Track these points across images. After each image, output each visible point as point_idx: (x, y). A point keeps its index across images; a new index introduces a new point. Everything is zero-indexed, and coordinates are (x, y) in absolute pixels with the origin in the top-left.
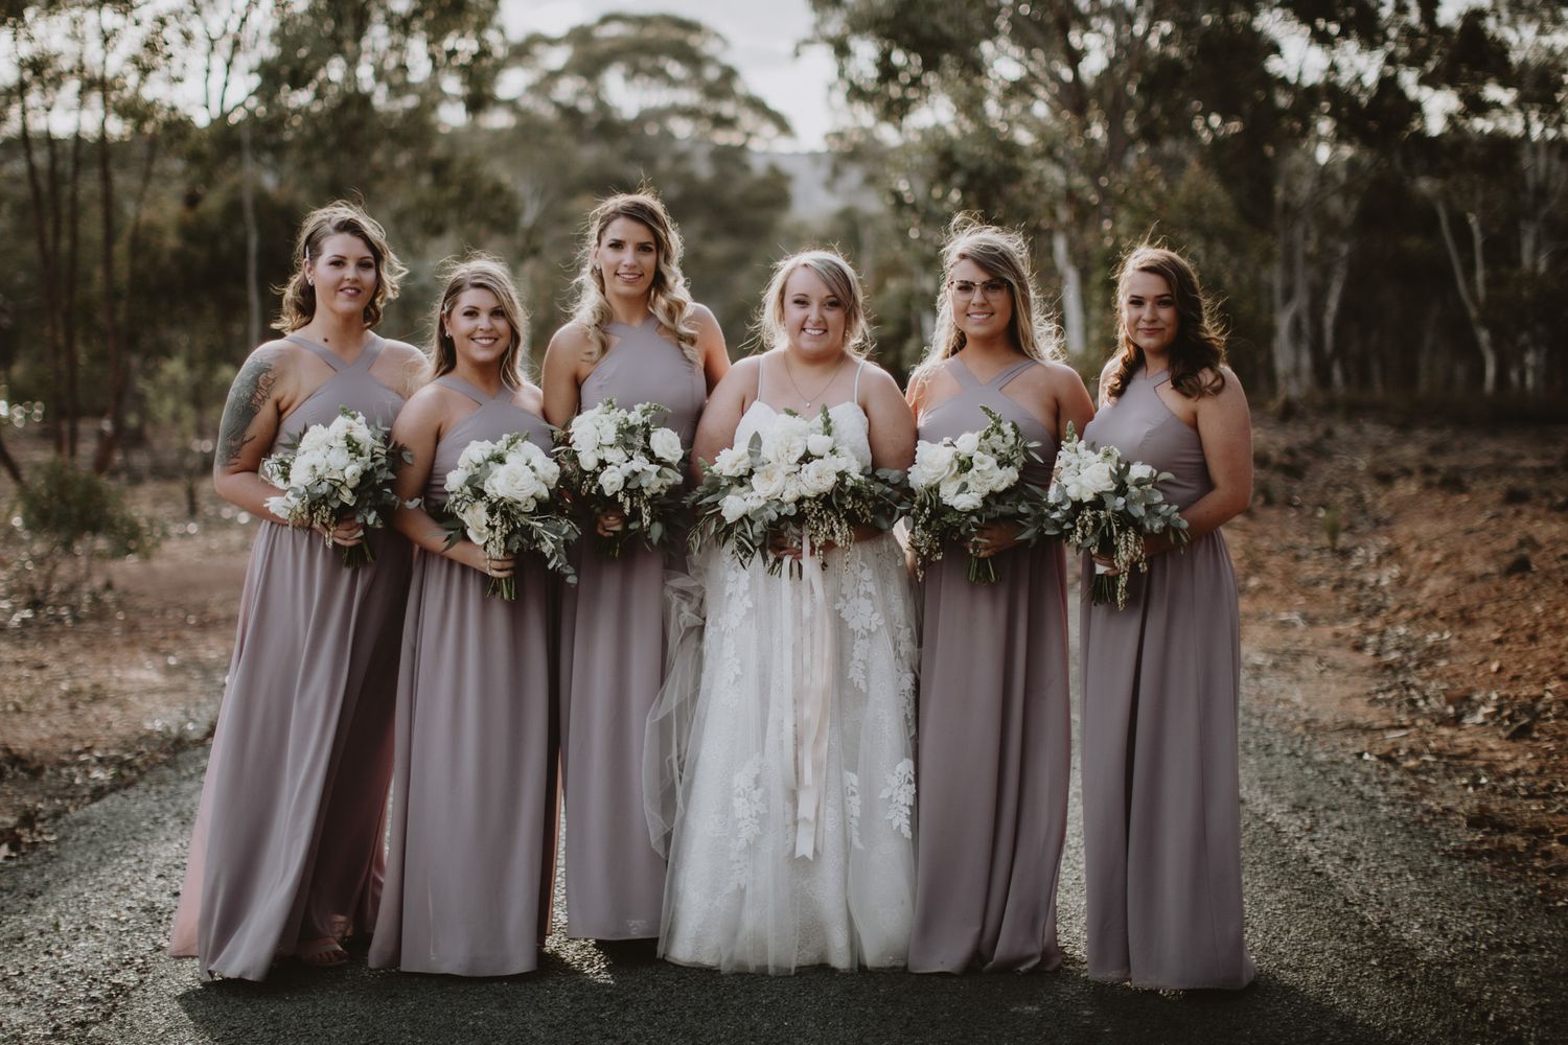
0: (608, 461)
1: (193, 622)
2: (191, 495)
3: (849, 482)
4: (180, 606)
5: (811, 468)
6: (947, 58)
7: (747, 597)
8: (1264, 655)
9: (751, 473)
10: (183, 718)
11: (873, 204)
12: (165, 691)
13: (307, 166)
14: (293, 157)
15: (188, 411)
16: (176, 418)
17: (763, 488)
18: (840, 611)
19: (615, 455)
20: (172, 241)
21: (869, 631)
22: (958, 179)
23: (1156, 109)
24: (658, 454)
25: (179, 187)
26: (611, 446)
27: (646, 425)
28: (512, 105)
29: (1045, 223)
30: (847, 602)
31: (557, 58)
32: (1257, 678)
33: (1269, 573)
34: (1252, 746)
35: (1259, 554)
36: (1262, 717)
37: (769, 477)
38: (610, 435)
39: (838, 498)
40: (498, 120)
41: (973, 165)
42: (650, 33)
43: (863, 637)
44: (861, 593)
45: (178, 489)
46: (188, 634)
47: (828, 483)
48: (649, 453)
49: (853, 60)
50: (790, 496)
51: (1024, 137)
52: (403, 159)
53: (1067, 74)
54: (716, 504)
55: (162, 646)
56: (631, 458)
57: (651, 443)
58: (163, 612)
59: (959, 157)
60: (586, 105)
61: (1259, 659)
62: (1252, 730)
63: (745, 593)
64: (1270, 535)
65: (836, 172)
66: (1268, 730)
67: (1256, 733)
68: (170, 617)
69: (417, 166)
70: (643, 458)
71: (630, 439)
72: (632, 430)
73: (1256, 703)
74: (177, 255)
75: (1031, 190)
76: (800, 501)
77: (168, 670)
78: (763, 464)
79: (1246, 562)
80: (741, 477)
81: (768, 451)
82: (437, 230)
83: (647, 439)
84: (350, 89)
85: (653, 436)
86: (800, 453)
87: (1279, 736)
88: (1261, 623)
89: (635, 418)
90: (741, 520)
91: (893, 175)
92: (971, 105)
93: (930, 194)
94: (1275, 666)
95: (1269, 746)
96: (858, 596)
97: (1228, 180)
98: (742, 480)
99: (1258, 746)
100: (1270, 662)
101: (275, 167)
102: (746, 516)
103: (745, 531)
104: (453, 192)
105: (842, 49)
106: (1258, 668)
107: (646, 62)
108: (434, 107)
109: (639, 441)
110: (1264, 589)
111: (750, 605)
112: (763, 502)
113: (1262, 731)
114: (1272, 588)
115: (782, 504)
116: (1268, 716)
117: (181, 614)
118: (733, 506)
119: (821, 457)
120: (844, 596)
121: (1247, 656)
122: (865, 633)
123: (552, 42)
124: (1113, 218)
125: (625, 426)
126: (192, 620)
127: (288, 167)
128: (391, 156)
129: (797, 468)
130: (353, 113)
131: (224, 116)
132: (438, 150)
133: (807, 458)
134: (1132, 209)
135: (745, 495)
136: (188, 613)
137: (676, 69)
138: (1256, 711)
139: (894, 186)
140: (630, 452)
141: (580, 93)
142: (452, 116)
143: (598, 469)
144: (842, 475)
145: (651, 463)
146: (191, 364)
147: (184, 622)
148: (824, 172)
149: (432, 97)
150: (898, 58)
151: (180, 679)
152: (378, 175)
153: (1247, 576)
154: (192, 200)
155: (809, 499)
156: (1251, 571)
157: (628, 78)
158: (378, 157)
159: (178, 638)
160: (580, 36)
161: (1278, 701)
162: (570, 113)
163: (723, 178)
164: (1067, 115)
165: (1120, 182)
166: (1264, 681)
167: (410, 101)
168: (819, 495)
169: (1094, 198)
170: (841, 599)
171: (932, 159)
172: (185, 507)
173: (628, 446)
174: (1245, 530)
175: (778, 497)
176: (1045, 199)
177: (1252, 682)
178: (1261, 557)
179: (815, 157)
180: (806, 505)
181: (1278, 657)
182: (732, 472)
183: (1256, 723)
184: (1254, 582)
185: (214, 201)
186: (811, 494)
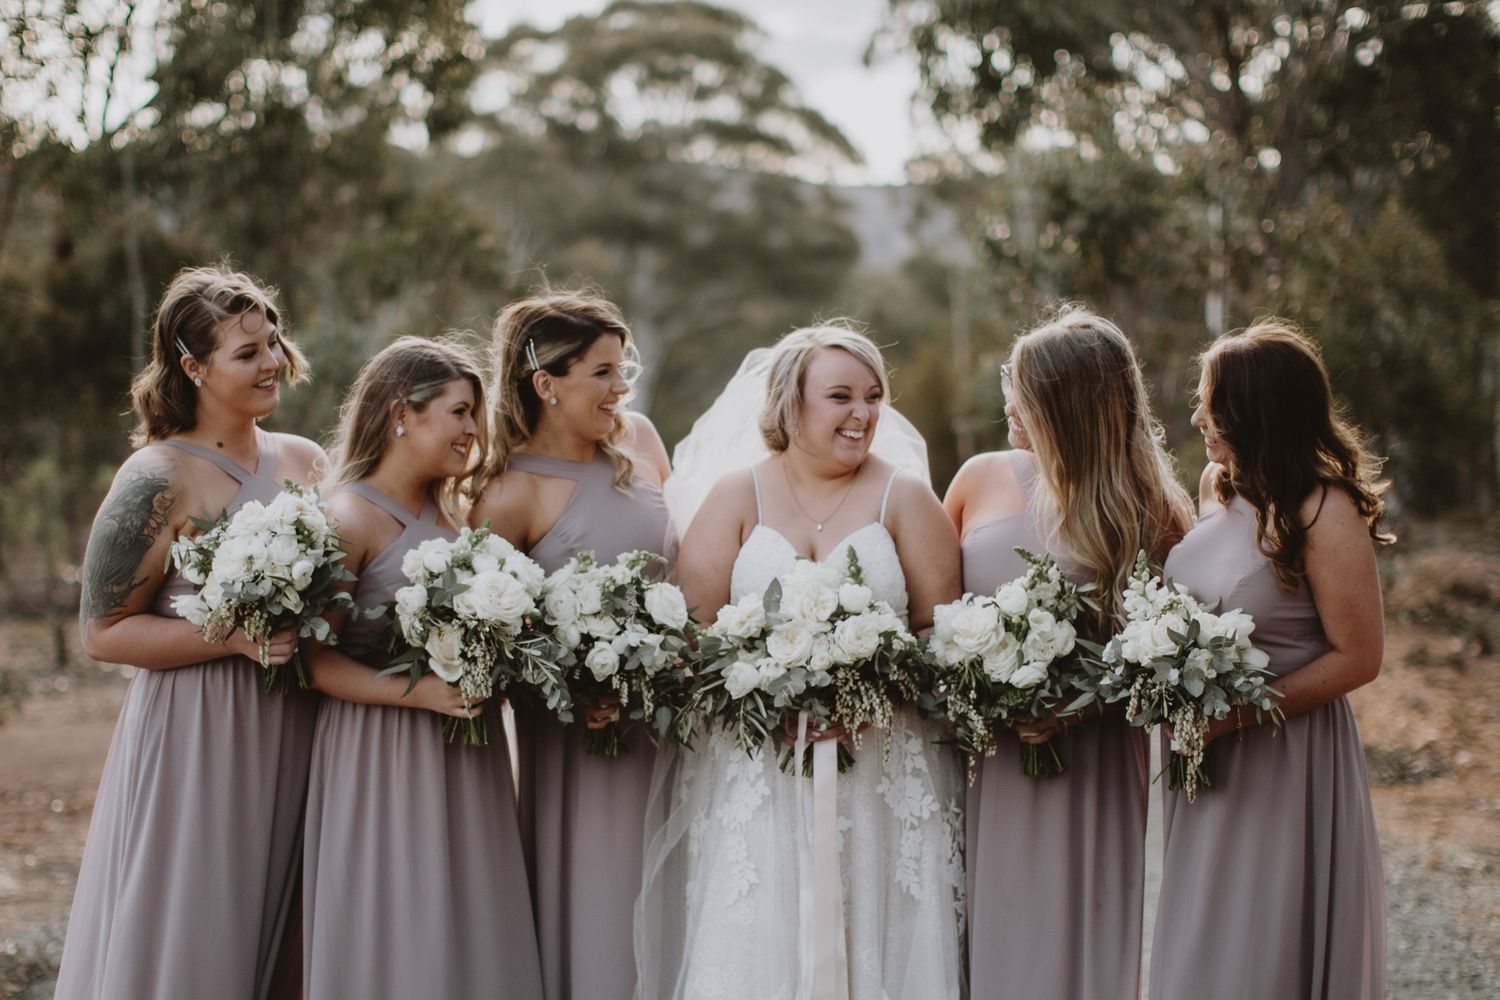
0: (594, 635)
1: (59, 810)
2: (61, 638)
3: (897, 645)
4: (42, 788)
5: (846, 627)
6: (1064, 59)
7: (762, 781)
8: (1475, 855)
9: (765, 633)
10: (42, 937)
11: (962, 256)
12: (20, 901)
13: (217, 204)
14: (197, 189)
15: (58, 527)
16: (42, 538)
17: (782, 651)
18: (883, 795)
19: (603, 627)
20: (38, 303)
21: (919, 818)
22: (1077, 223)
23: (1343, 132)
24: (658, 618)
25: (46, 232)
26: (595, 615)
27: (637, 582)
28: (490, 121)
29: (1192, 281)
30: (892, 783)
31: (549, 58)
32: (1464, 885)
33: (1484, 747)
34: (1453, 976)
35: (1471, 721)
36: (1468, 938)
37: (790, 639)
38: (594, 603)
39: (880, 665)
40: (470, 142)
41: (1095, 204)
42: (669, 25)
43: (913, 827)
44: (909, 770)
45: (43, 634)
46: (52, 825)
47: (868, 647)
48: (645, 619)
49: (941, 62)
50: (819, 664)
51: (1165, 164)
52: (347, 193)
53: (1221, 80)
54: (717, 675)
55: (17, 840)
56: (623, 628)
57: (647, 605)
58: (20, 796)
59: (1077, 195)
60: (588, 121)
61: (1467, 860)
62: (1455, 955)
63: (758, 776)
64: (1488, 697)
65: (921, 213)
66: (1475, 955)
67: (1459, 960)
68: (30, 803)
69: (363, 207)
70: (640, 627)
71: (620, 603)
72: (620, 591)
73: (1462, 919)
74: (46, 323)
75: (1173, 237)
76: (833, 670)
77: (25, 873)
78: (780, 622)
79: (1454, 732)
80: (752, 639)
81: (789, 606)
82: (387, 291)
83: (641, 600)
84: (276, 99)
85: (648, 596)
86: (832, 608)
87: (1490, 964)
88: (1472, 812)
89: (622, 573)
90: (750, 696)
91: (987, 218)
92: (1096, 124)
93: (1038, 242)
94: (1488, 870)
95: (1476, 976)
96: (905, 774)
97: (1434, 224)
98: (754, 643)
99: (1461, 976)
100: (1482, 864)
101: (175, 206)
102: (757, 690)
103: (757, 709)
104: (411, 237)
105: (926, 43)
106: (1465, 872)
107: (665, 62)
108: (384, 127)
109: (630, 605)
110: (1477, 767)
111: (767, 791)
112: (782, 671)
113: (1468, 958)
114: (1488, 767)
115: (812, 673)
116: (1477, 936)
117: (43, 799)
118: (741, 676)
119: (858, 614)
120: (888, 776)
121: (1452, 858)
122: (916, 823)
123: (543, 37)
124: (1283, 274)
125: (612, 588)
126: (59, 806)
127: (193, 204)
128: (329, 192)
129: (829, 627)
130: (277, 133)
131: (107, 136)
132: (390, 183)
133: (840, 614)
134: (1307, 262)
135: (758, 663)
136: (53, 797)
137: (707, 73)
138: (1462, 930)
139: (989, 234)
140: (621, 620)
141: (576, 105)
142: (409, 137)
143: (582, 647)
144: (888, 635)
145: (651, 631)
146: (64, 464)
147: (48, 810)
148: (905, 213)
149: (383, 114)
150: (1001, 61)
151: (38, 885)
152: (311, 215)
153: (1455, 750)
154: (64, 248)
155: (845, 666)
156: (1459, 744)
157: (641, 86)
158: (311, 190)
159: (39, 829)
160: (578, 30)
161: (1490, 917)
162: (563, 132)
163: (768, 218)
164: (1222, 136)
165: (1292, 223)
166: (1473, 890)
167: (354, 115)
168: (859, 660)
169: (1257, 246)
170: (884, 779)
171: (1043, 198)
172: (52, 654)
173: (619, 613)
174: (1453, 689)
175: (803, 663)
176: (1192, 247)
177: (1457, 891)
178: (1473, 725)
179: (890, 191)
180: (841, 674)
181: (1492, 859)
182: (741, 632)
183: (1460, 946)
184: (1464, 758)
185: (91, 250)
186: (848, 660)
